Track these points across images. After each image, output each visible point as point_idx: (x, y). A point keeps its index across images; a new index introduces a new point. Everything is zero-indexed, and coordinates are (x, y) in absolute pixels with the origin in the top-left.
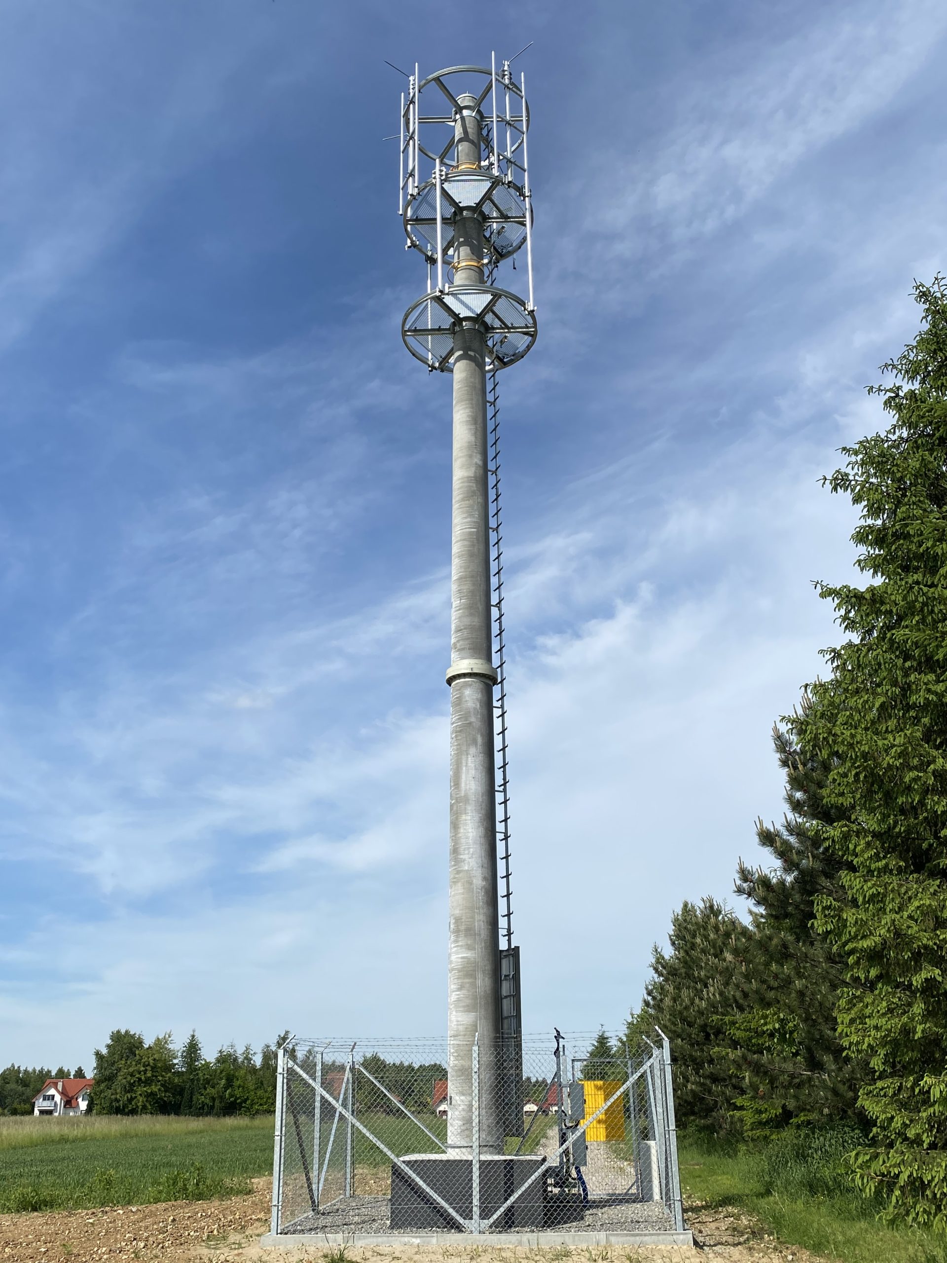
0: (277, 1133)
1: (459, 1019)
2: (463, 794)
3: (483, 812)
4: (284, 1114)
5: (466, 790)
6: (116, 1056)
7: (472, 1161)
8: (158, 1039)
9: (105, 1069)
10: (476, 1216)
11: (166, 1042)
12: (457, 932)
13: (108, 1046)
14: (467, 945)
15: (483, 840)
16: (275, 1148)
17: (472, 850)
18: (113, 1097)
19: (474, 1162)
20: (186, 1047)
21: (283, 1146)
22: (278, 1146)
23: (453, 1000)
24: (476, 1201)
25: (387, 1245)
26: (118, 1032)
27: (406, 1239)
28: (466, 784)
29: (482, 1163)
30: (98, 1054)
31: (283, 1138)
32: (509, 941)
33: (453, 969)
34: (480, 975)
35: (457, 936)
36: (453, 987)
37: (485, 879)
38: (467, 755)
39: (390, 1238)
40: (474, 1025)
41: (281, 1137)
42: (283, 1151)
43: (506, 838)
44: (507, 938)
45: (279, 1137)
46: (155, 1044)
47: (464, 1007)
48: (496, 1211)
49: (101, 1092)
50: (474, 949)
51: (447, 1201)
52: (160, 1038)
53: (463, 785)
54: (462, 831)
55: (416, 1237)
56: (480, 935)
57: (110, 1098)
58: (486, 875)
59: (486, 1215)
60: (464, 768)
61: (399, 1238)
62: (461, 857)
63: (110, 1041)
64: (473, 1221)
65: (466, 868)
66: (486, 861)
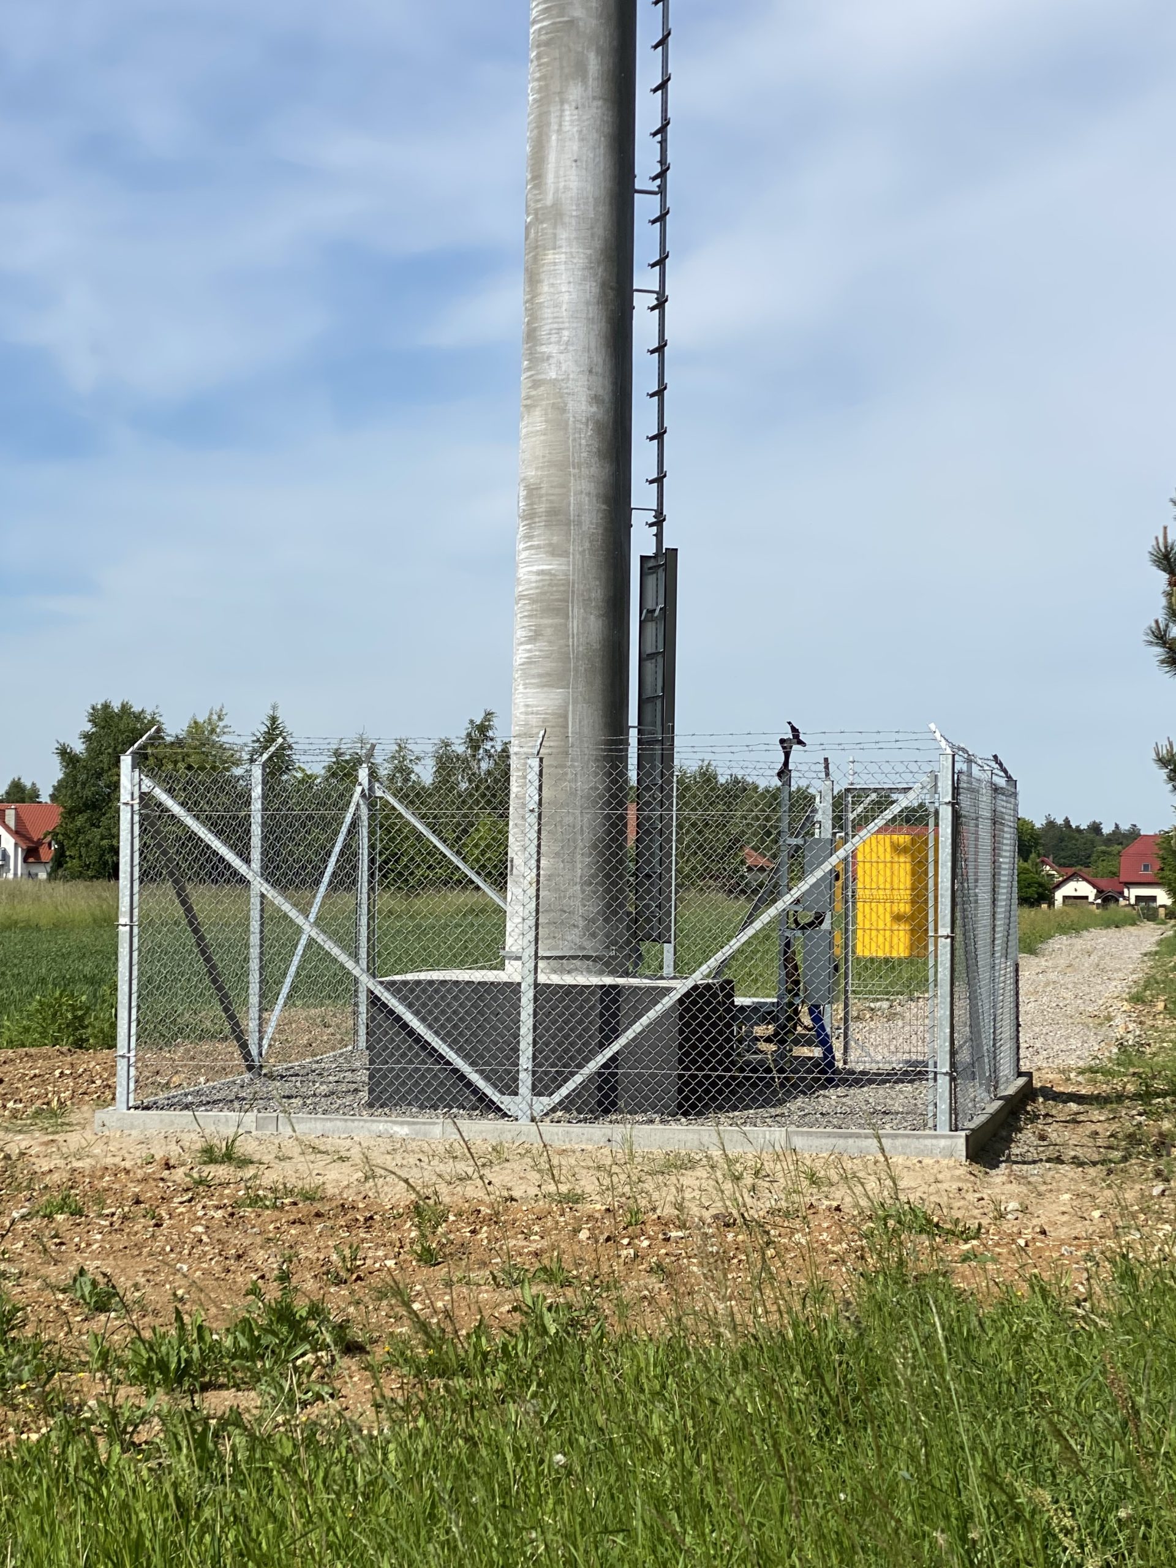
0: (124, 919)
1: (530, 701)
2: (549, 200)
3: (598, 244)
4: (136, 883)
5: (557, 190)
6: (104, 758)
7: (519, 984)
8: (195, 723)
9: (84, 784)
10: (525, 1088)
11: (213, 731)
12: (529, 516)
13: (87, 737)
14: (550, 545)
15: (594, 311)
16: (120, 950)
17: (566, 333)
18: (104, 842)
19: (523, 986)
20: (258, 740)
21: (136, 945)
22: (127, 945)
23: (519, 661)
24: (525, 1061)
25: (343, 1136)
26: (106, 706)
27: (381, 1127)
28: (557, 177)
29: (540, 989)
30: (64, 753)
31: (136, 930)
32: (659, 536)
33: (521, 597)
34: (576, 611)
35: (530, 526)
36: (520, 634)
37: (596, 399)
38: (562, 102)
39: (349, 1123)
40: (560, 716)
41: (131, 927)
42: (135, 954)
43: (660, 304)
44: (654, 529)
45: (128, 928)
46: (190, 733)
47: (540, 676)
48: (566, 1080)
49: (79, 831)
50: (565, 554)
51: (466, 1057)
52: (200, 720)
53: (550, 178)
54: (546, 289)
55: (402, 1123)
56: (579, 524)
57: (99, 846)
58: (601, 392)
59: (546, 1087)
60: (554, 137)
61: (368, 1124)
62: (544, 349)
63: (90, 725)
64: (518, 1099)
65: (553, 375)
66: (600, 358)
